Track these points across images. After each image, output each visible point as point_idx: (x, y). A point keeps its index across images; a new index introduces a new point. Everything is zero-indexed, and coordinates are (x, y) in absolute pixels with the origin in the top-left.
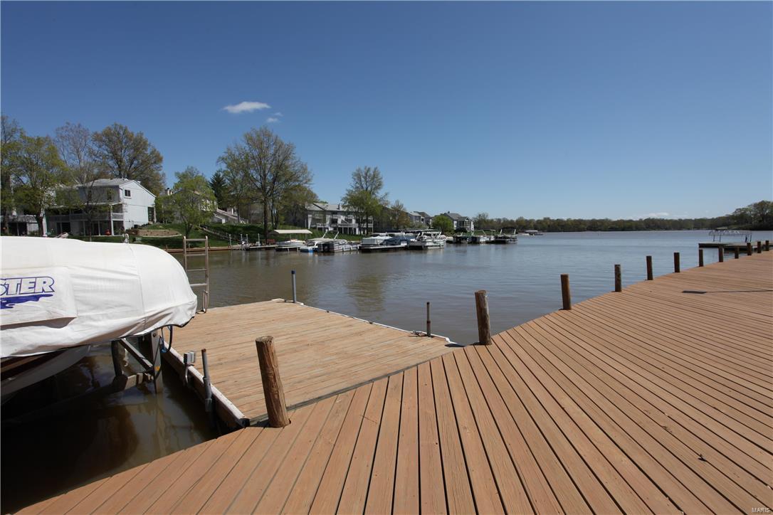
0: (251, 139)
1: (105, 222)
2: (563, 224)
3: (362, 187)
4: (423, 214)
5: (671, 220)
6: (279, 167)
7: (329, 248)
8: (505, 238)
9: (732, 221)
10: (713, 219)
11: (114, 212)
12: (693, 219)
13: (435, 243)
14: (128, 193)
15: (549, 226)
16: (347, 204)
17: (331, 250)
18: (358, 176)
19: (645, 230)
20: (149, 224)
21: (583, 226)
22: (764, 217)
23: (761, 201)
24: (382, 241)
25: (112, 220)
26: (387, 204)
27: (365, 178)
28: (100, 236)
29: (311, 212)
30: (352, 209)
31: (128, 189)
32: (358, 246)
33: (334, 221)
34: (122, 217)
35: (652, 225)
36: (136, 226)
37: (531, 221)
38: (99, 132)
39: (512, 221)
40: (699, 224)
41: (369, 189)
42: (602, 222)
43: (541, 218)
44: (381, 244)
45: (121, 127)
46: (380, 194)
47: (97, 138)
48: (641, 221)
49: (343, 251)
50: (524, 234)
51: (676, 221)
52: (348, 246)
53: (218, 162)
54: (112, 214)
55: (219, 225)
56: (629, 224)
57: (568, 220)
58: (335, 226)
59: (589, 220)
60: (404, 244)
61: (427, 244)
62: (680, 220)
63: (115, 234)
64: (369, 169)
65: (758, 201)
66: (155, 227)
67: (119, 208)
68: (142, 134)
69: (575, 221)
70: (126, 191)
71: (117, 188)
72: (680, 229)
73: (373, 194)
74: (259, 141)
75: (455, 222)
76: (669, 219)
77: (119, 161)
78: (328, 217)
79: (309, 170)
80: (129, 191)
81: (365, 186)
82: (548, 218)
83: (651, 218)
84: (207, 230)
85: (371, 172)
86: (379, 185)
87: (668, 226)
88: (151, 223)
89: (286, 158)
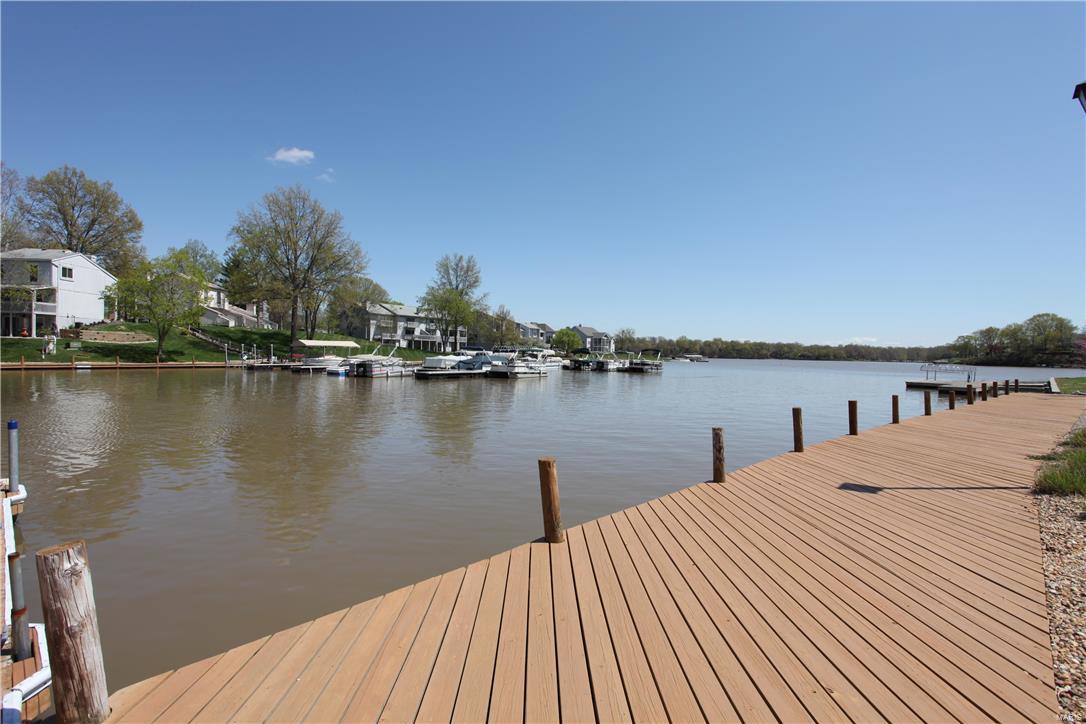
0: (276, 202)
1: (24, 315)
2: (739, 348)
3: (450, 284)
4: (543, 326)
5: (878, 348)
6: (319, 246)
7: (365, 371)
8: (644, 364)
9: (954, 353)
10: (930, 349)
11: (39, 300)
12: (906, 347)
13: (531, 368)
14: (67, 273)
15: (720, 350)
16: (426, 307)
17: (368, 374)
18: (444, 268)
19: (845, 359)
20: (103, 322)
21: (765, 352)
22: (992, 348)
23: (987, 327)
24: (453, 364)
25: (35, 313)
26: (485, 310)
27: (455, 270)
28: (11, 336)
29: (375, 316)
30: (435, 315)
31: (68, 266)
32: (416, 369)
33: (409, 331)
34: (54, 309)
35: (854, 354)
36: (78, 325)
37: (696, 342)
38: (38, 178)
39: (671, 341)
40: (914, 355)
41: (461, 286)
42: (790, 347)
43: (711, 339)
44: (453, 368)
45: (75, 173)
46: (476, 294)
47: (33, 186)
48: (840, 347)
49: (387, 377)
50: (682, 360)
51: (884, 349)
52: (399, 369)
53: (230, 235)
54: (34, 304)
55: (222, 330)
56: (825, 351)
57: (746, 343)
58: (409, 338)
59: (773, 345)
60: (485, 369)
61: (517, 370)
62: (890, 348)
63: (38, 335)
64: (461, 258)
65: (984, 327)
66: (113, 328)
67: (49, 295)
68: (110, 185)
69: (755, 344)
70: (64, 269)
71: (48, 263)
72: (890, 359)
73: (467, 294)
74: (288, 207)
75: (589, 340)
76: (876, 346)
77: (68, 223)
78: (401, 325)
79: (363, 254)
80: (70, 270)
81: (454, 283)
82: (720, 340)
83: (854, 344)
84: (201, 336)
85: (464, 264)
86: (475, 282)
87: (875, 356)
88: (108, 321)
89: (328, 234)
